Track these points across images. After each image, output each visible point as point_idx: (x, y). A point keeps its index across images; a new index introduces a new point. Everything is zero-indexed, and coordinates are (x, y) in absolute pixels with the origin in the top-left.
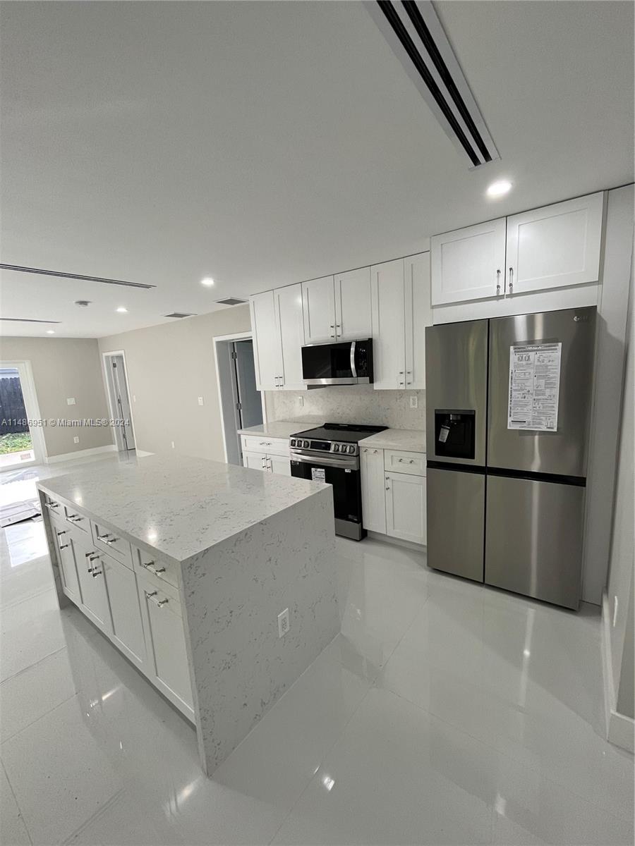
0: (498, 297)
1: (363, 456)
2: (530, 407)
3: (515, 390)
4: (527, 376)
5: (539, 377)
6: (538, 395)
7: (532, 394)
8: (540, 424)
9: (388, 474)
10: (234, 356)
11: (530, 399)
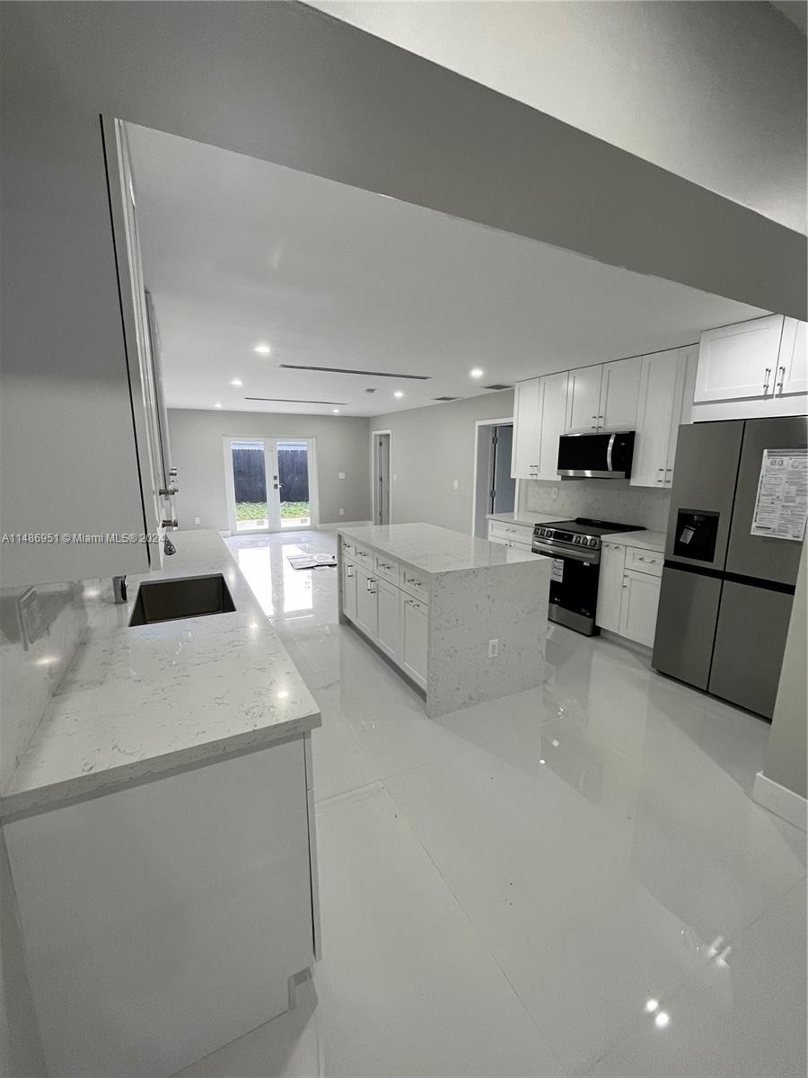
0: (766, 397)
1: (605, 551)
2: (778, 514)
3: (764, 495)
4: (778, 482)
5: (791, 484)
6: (786, 502)
7: (781, 500)
8: (786, 532)
9: (628, 572)
10: (495, 441)
11: (778, 505)
